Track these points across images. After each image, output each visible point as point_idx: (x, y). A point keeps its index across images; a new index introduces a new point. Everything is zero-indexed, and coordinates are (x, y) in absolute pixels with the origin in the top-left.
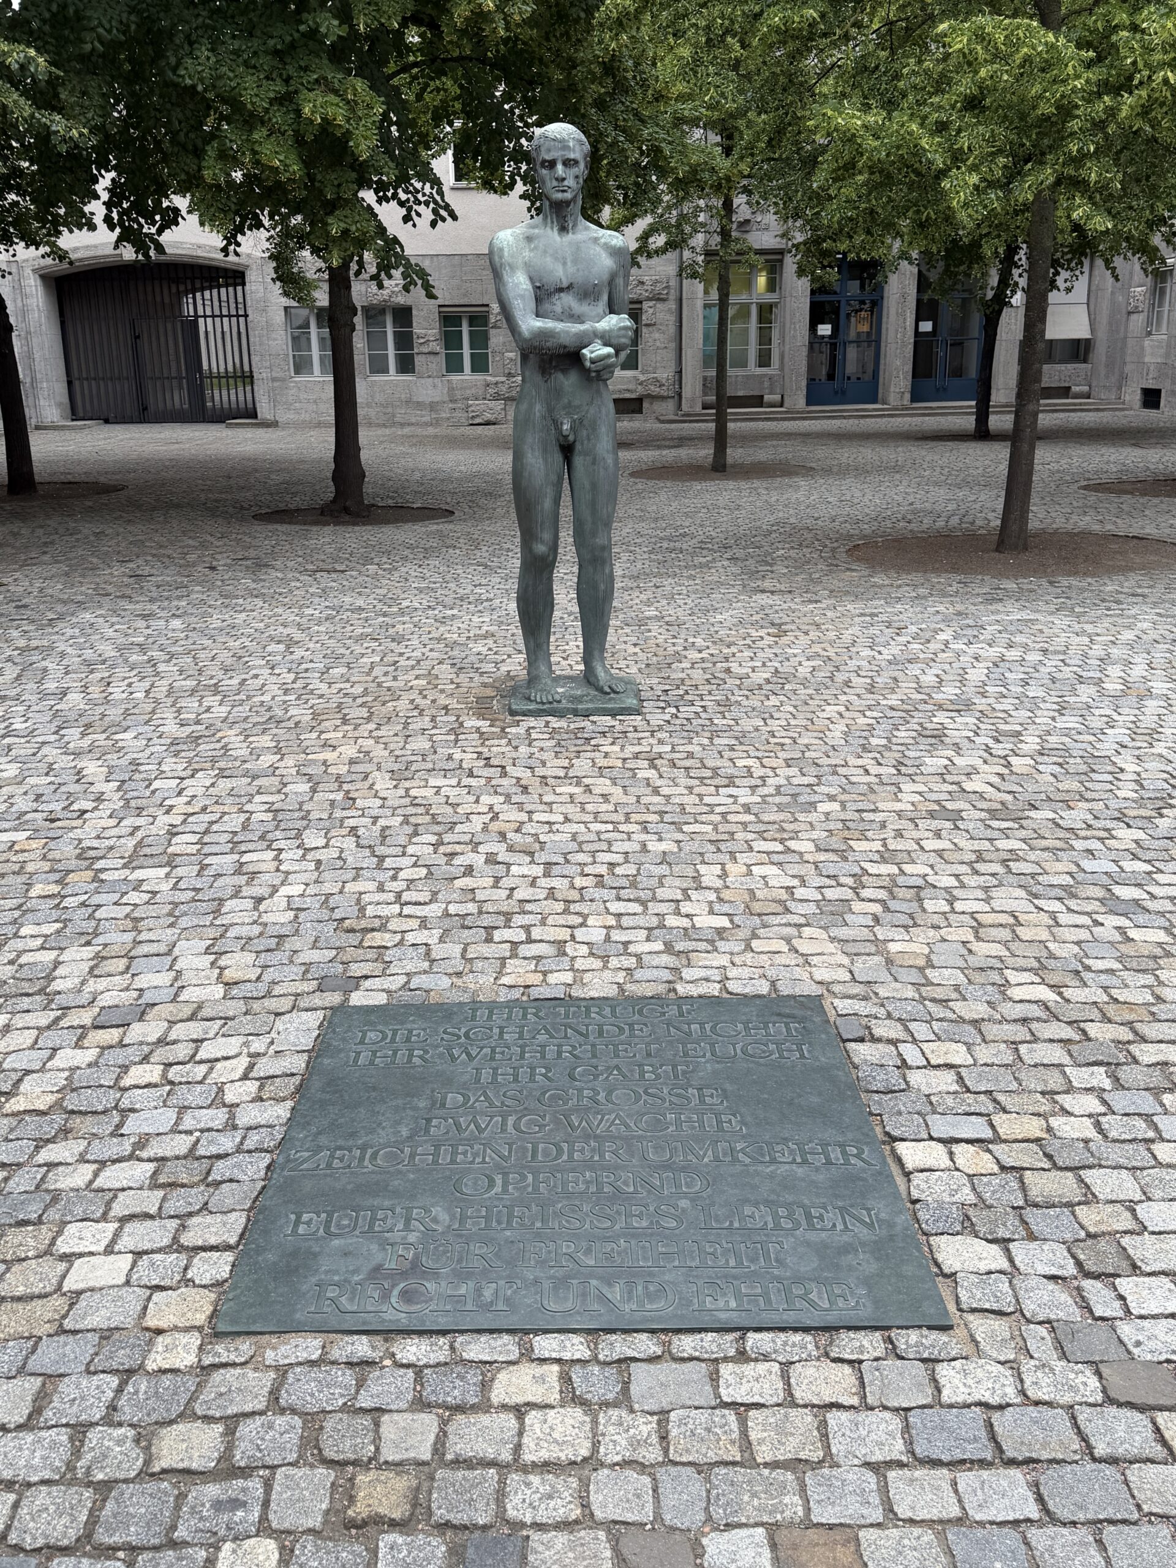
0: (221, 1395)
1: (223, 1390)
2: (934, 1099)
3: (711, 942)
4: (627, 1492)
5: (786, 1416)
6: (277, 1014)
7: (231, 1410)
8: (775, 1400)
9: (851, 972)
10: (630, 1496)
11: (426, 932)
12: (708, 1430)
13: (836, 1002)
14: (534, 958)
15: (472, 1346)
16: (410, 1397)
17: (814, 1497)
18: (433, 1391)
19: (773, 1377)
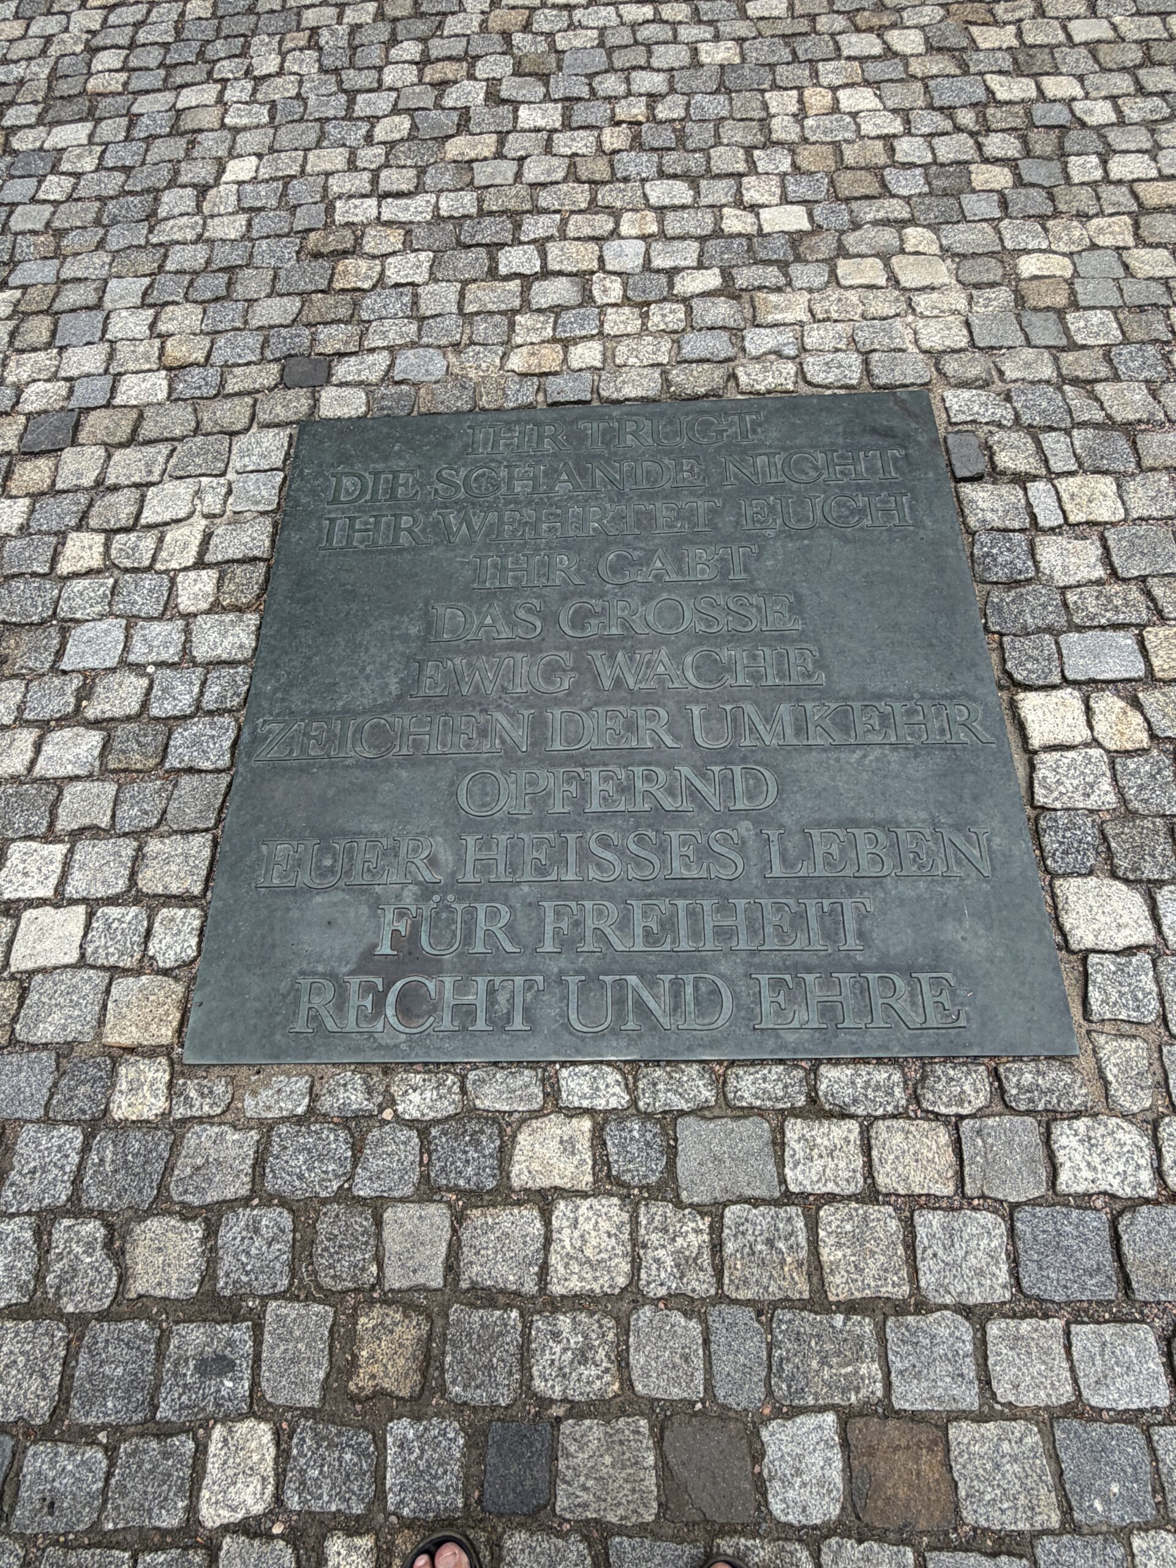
0: (199, 1168)
1: (199, 1161)
2: (1072, 597)
3: (783, 266)
4: (673, 1352)
5: (865, 1219)
6: (232, 434)
7: (211, 1197)
8: (851, 1189)
9: (968, 325)
10: (677, 1360)
11: (412, 256)
12: (770, 1243)
13: (949, 394)
14: (551, 309)
15: (486, 1089)
16: (415, 1178)
17: (897, 1364)
18: (443, 1169)
19: (851, 1147)
